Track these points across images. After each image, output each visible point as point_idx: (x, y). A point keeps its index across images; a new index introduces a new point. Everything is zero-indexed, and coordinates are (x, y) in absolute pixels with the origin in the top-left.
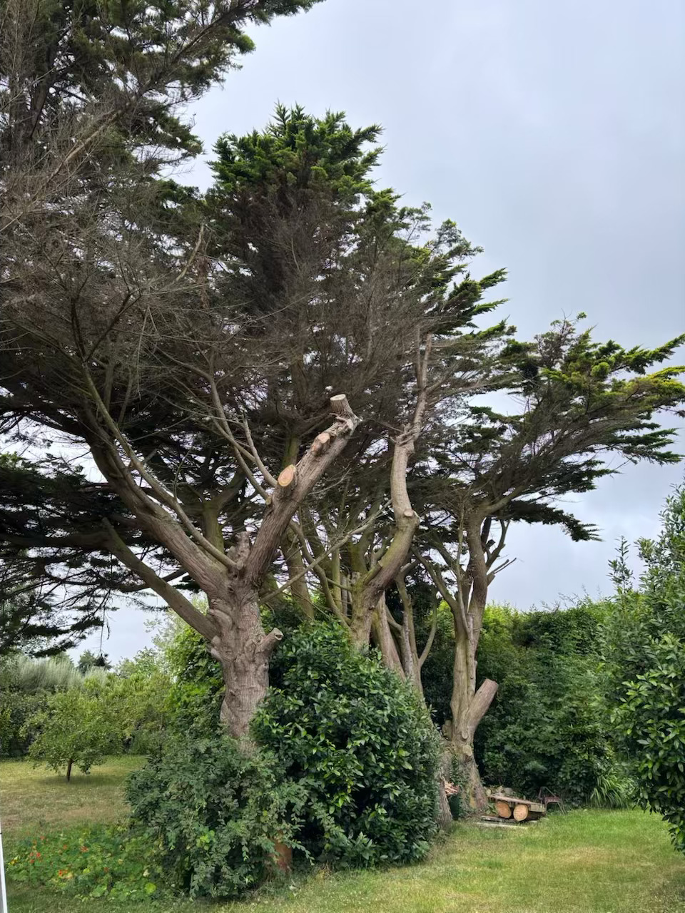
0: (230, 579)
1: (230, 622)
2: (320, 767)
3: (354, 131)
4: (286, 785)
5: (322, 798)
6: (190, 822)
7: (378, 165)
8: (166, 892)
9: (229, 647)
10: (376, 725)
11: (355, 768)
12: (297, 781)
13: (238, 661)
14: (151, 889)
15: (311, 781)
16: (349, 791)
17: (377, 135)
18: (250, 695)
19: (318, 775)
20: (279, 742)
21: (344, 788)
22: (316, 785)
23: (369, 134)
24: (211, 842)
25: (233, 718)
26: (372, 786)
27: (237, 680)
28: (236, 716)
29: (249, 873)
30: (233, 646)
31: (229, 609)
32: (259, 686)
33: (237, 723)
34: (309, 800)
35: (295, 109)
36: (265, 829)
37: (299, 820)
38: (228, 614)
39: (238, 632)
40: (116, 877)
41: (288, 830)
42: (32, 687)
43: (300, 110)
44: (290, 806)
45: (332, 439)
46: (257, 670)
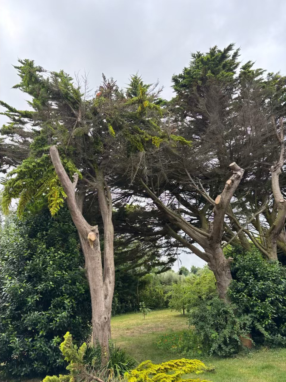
0: (209, 240)
1: (212, 256)
2: (256, 309)
3: (222, 50)
4: (243, 316)
5: (259, 321)
6: (208, 329)
7: (240, 55)
8: (205, 354)
9: (214, 266)
10: (279, 291)
11: (271, 309)
12: (247, 315)
13: (218, 271)
14: (200, 352)
15: (253, 315)
16: (270, 318)
17: (233, 47)
18: (225, 283)
19: (256, 312)
20: (238, 300)
21: (268, 317)
22: (255, 316)
23: (230, 48)
24: (216, 336)
25: (221, 291)
26: (282, 316)
27: (219, 278)
28: (222, 291)
29: (233, 348)
30: (215, 265)
31: (211, 251)
32: (228, 279)
33: (222, 293)
34: (253, 322)
35: (197, 53)
36: (236, 332)
37: (249, 329)
38: (211, 254)
39: (216, 260)
40: (189, 348)
41: (245, 333)
42: (169, 282)
43: (199, 53)
44: (245, 324)
45: (233, 181)
46: (226, 273)
